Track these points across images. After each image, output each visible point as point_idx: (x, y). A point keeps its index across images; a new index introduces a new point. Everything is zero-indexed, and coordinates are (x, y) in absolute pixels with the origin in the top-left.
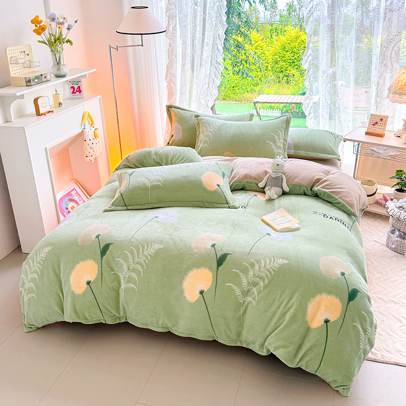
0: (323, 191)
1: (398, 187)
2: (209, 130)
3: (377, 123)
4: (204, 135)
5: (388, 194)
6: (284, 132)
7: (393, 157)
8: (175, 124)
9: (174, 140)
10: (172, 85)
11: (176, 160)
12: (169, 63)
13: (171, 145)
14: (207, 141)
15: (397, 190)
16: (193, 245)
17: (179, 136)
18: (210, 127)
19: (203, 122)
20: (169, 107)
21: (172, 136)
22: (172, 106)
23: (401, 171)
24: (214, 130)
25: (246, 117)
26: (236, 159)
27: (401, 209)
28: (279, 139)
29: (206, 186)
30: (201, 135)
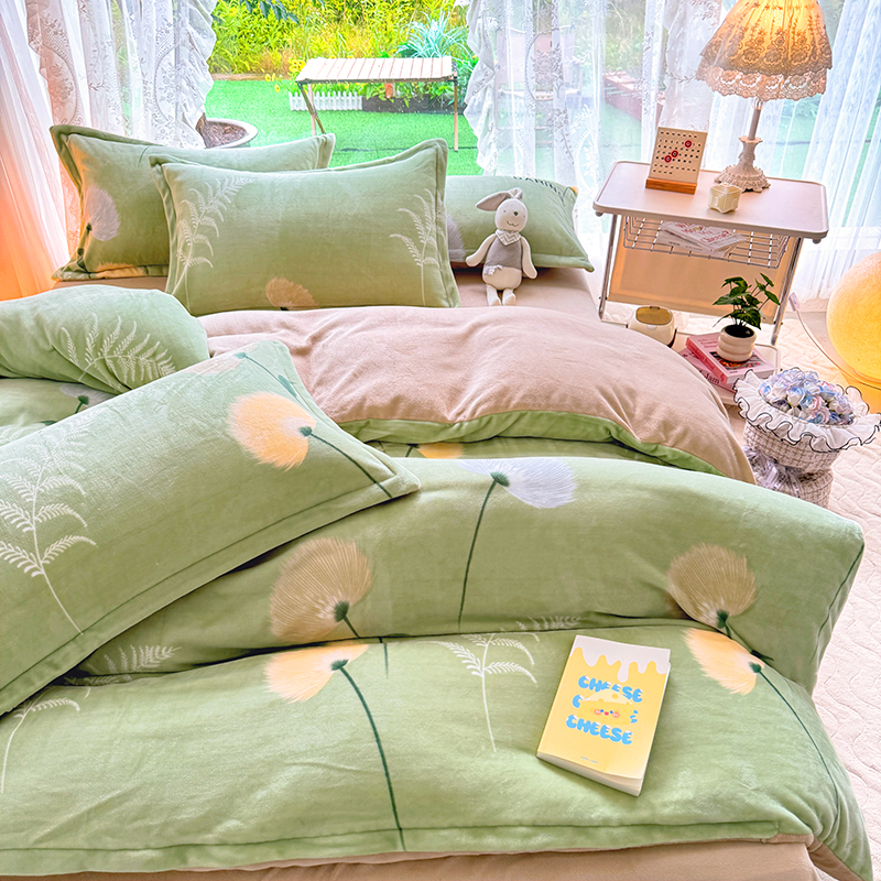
2: (204, 208)
3: (675, 154)
4: (191, 226)
5: (704, 338)
6: (433, 200)
7: (729, 252)
8: (91, 189)
9: (96, 242)
10: (58, 61)
14: (204, 245)
15: (730, 330)
17: (110, 228)
18: (206, 197)
19: (181, 183)
20: (60, 133)
21: (89, 228)
22: (69, 127)
23: (738, 280)
24: (220, 208)
25: (309, 151)
27: (784, 407)
28: (424, 223)
30: (182, 224)
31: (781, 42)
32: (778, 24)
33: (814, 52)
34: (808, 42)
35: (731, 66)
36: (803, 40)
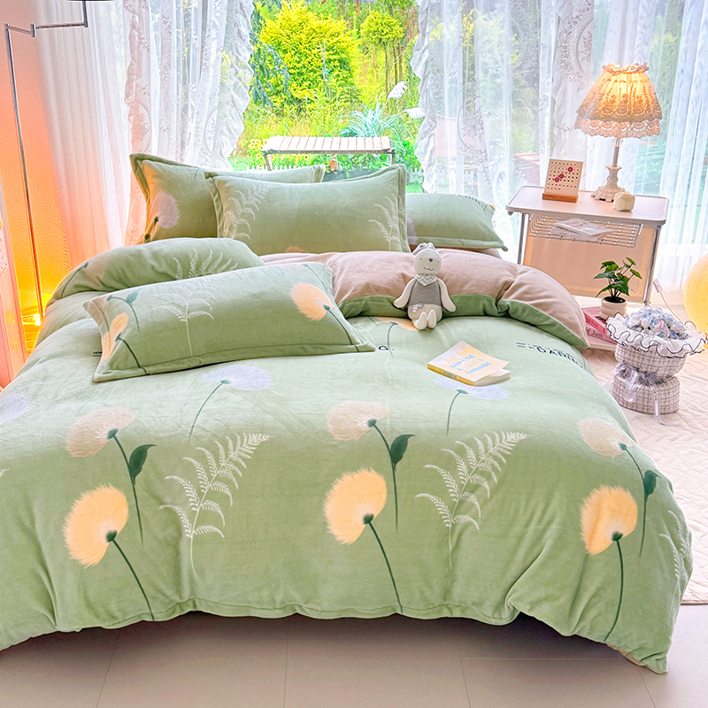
0: (521, 305)
1: (608, 294)
2: (245, 202)
3: (562, 176)
4: (236, 213)
5: (590, 309)
6: (397, 201)
7: (601, 238)
9: (162, 228)
10: (142, 110)
11: (210, 265)
12: (132, 64)
13: (154, 240)
14: (245, 225)
15: (608, 299)
16: (330, 428)
17: (172, 219)
18: (246, 195)
19: (229, 187)
20: (137, 159)
21: (156, 220)
22: (144, 156)
23: (611, 263)
24: (256, 202)
25: (309, 174)
26: (330, 256)
27: (639, 329)
28: (391, 214)
29: (304, 312)
30: (227, 214)
31: (626, 102)
32: (624, 92)
33: (648, 108)
34: (644, 102)
35: (595, 117)
36: (641, 101)
